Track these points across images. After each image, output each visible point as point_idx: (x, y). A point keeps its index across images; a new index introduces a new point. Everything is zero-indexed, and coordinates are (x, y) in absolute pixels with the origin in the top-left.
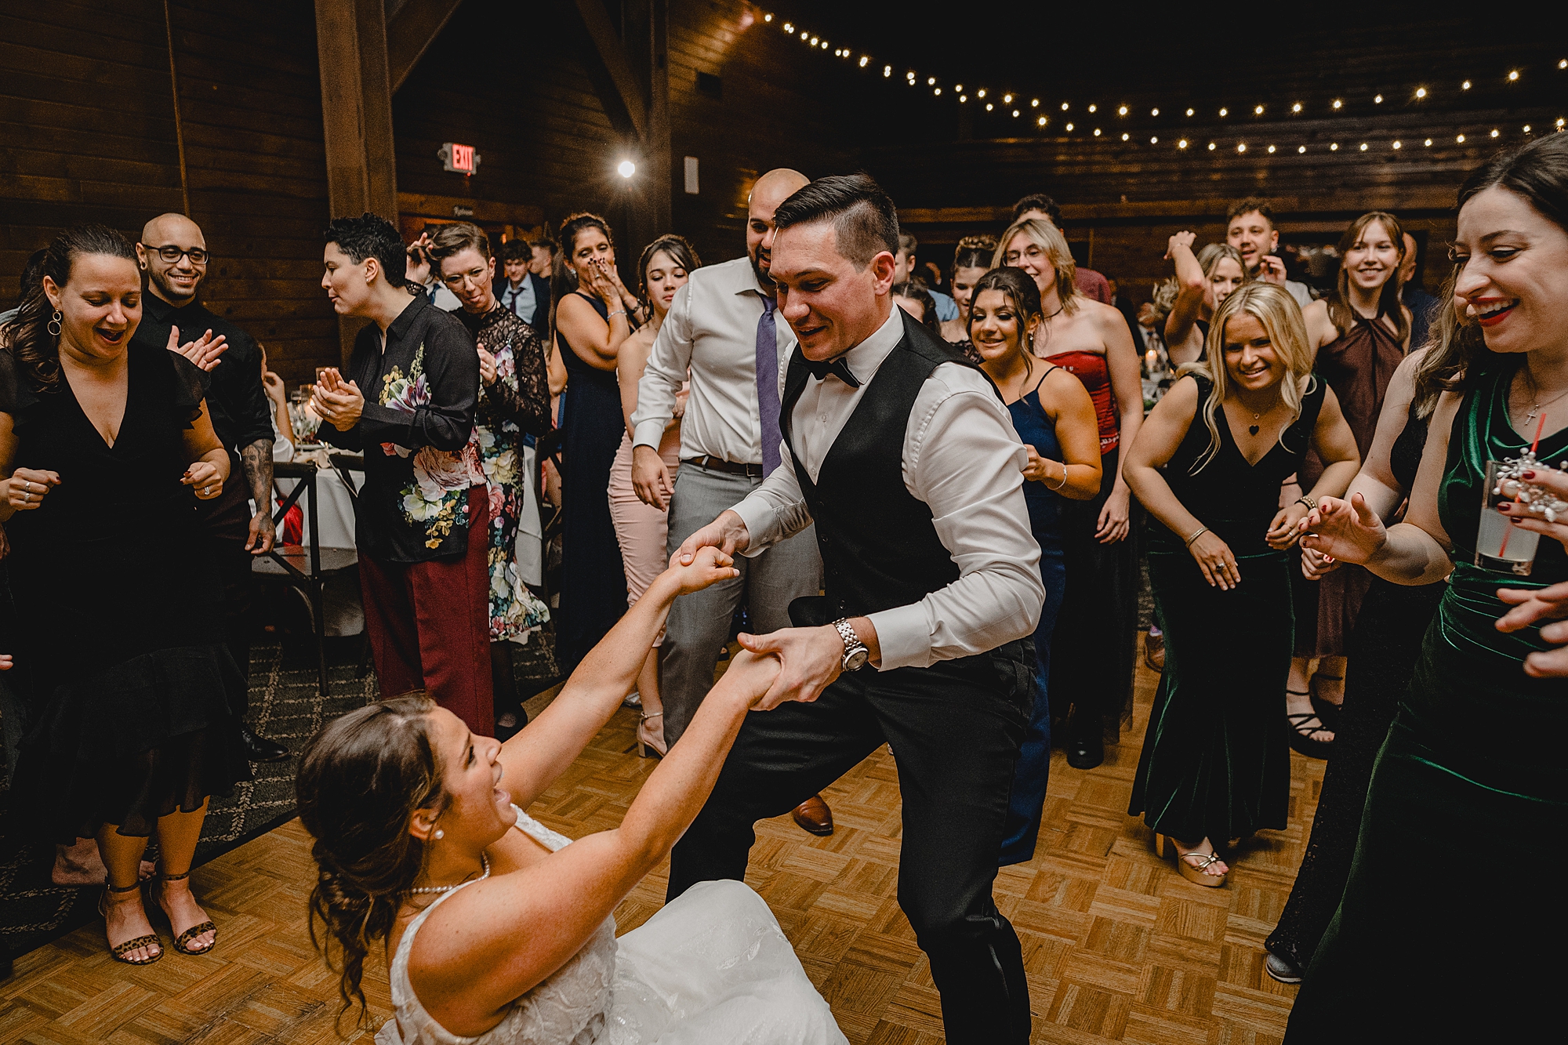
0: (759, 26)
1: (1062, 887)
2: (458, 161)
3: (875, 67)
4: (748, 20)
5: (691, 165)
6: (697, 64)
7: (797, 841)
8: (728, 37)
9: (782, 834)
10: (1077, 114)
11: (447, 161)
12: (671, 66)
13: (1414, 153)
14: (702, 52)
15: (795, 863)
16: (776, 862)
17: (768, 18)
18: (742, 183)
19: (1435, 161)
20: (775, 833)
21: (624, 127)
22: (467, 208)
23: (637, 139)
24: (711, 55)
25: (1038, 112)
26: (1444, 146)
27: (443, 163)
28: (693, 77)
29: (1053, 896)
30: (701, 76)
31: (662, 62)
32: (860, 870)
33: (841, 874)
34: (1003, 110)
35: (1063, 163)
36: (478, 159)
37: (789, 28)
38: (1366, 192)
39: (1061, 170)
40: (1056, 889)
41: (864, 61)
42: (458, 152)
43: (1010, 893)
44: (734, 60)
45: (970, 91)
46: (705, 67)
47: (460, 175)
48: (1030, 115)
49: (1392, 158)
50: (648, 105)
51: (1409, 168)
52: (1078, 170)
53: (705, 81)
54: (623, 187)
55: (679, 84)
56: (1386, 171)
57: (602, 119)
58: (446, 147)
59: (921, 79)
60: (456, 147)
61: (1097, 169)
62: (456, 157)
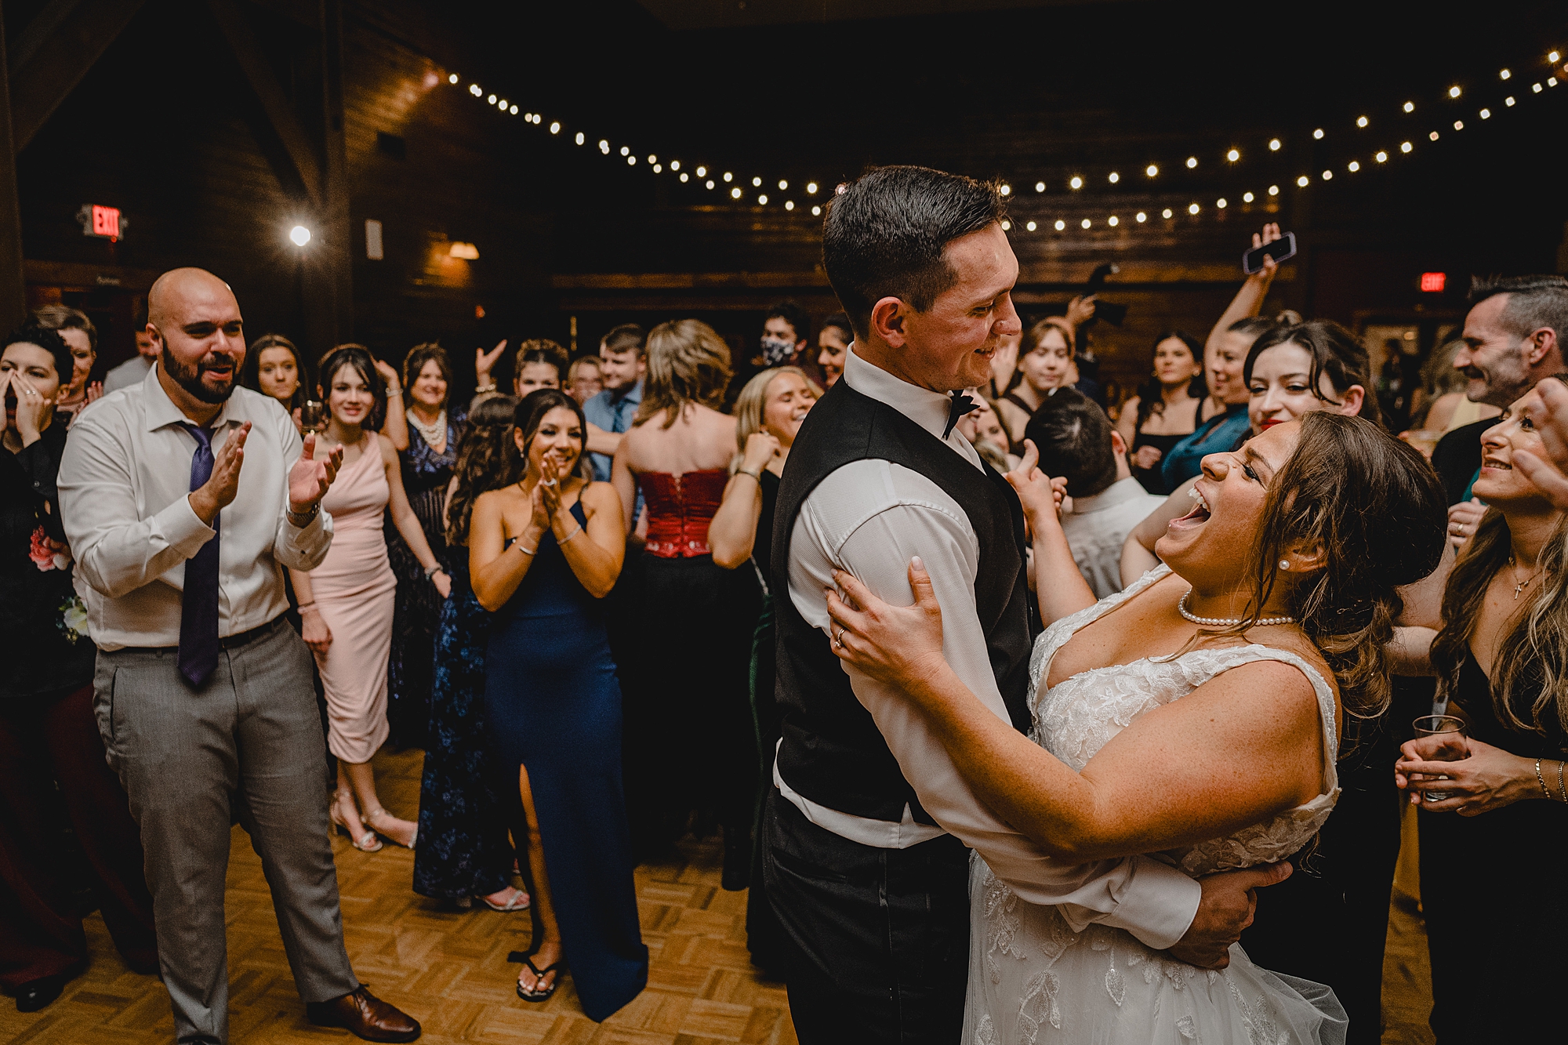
0: (445, 86)
1: (777, 1024)
2: (101, 225)
3: (568, 134)
4: (432, 80)
5: (374, 230)
6: (377, 123)
7: (497, 1002)
8: (411, 97)
9: (481, 996)
10: (769, 188)
11: (88, 225)
12: (348, 127)
13: (1074, 230)
14: (382, 112)
15: (495, 1030)
16: (474, 1031)
17: (454, 79)
18: (429, 247)
19: (1094, 240)
20: (474, 995)
21: (295, 190)
22: (112, 277)
23: (312, 205)
24: (393, 116)
25: (732, 185)
26: (1100, 227)
27: (82, 227)
28: (373, 137)
29: (769, 1036)
30: (383, 137)
31: (338, 123)
32: (567, 1029)
33: (546, 1037)
34: (697, 183)
35: (759, 232)
36: (125, 222)
37: (476, 90)
38: (1039, 266)
39: (759, 239)
40: (772, 1028)
41: (555, 128)
42: (100, 215)
43: (725, 1038)
44: (419, 120)
45: (665, 162)
46: (386, 128)
47: (104, 240)
48: (723, 188)
49: (1057, 236)
50: (323, 168)
51: (1071, 245)
52: (774, 239)
53: (386, 142)
54: (296, 255)
55: (358, 144)
56: (1053, 247)
57: (270, 180)
58: (86, 210)
59: (615, 148)
60: (97, 210)
61: (791, 238)
62: (97, 220)
